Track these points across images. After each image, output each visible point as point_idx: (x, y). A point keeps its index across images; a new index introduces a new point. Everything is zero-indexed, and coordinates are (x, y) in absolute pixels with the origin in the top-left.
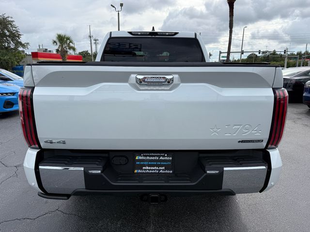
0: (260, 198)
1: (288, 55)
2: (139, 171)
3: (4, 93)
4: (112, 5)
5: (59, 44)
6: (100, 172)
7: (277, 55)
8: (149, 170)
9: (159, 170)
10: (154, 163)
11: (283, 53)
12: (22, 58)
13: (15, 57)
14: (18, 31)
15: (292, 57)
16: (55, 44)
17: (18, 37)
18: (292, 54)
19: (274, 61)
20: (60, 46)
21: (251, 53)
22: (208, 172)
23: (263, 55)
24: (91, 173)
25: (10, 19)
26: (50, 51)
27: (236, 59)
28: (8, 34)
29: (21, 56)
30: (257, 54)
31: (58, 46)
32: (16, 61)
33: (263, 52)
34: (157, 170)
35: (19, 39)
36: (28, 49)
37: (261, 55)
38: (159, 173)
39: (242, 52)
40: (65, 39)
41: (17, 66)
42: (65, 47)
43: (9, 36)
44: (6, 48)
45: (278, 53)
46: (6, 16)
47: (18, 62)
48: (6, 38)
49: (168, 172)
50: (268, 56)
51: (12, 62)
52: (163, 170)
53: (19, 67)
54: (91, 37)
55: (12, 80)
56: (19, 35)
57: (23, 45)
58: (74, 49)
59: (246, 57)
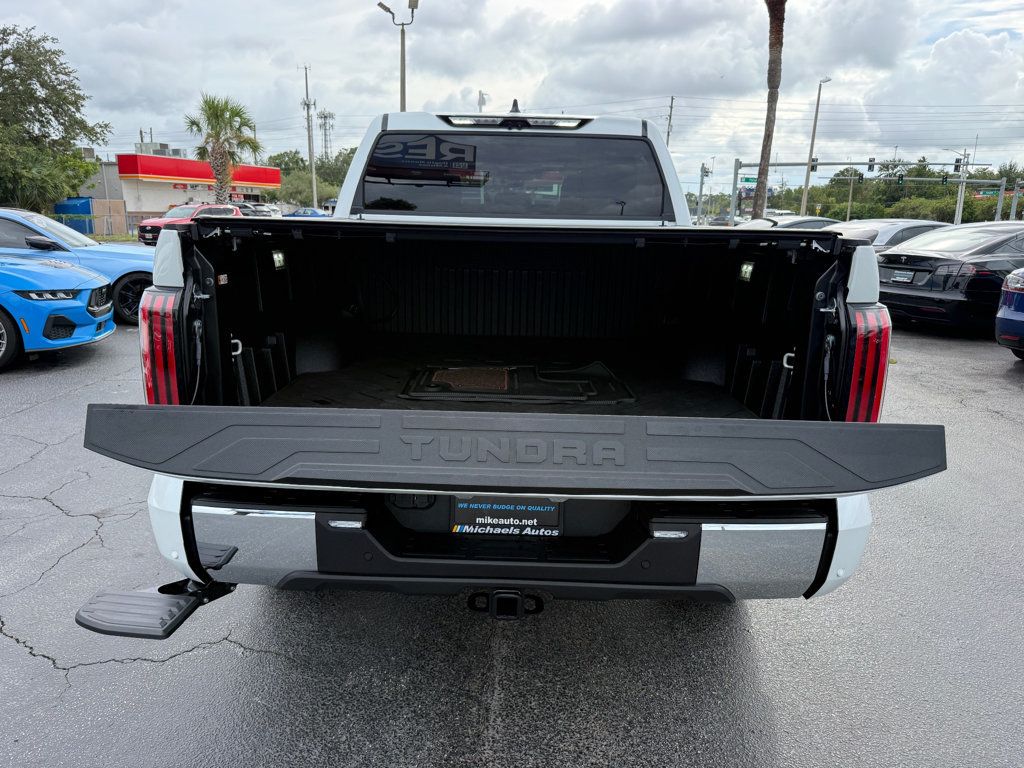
0: (822, 625)
1: (971, 176)
2: (467, 529)
3: (47, 291)
4: (380, 5)
5: (206, 129)
6: (358, 525)
7: (932, 174)
8: (493, 526)
9: (523, 528)
10: (508, 507)
11: (951, 170)
12: (87, 174)
13: (64, 169)
14: (74, 86)
15: (981, 182)
16: (195, 128)
17: (75, 103)
18: (984, 175)
19: (920, 196)
20: (209, 136)
21: (842, 168)
22: (657, 534)
23: (884, 173)
24: (335, 528)
25: (48, 45)
26: (176, 152)
27: (793, 188)
28: (41, 93)
29: (82, 169)
30: (863, 170)
31: (205, 136)
32: (68, 184)
33: (885, 166)
34: (515, 526)
35: (78, 110)
36: (106, 143)
37: (875, 173)
38: (520, 535)
39: (813, 166)
40: (227, 115)
41: (69, 198)
42: (227, 140)
43: (45, 101)
44: (36, 140)
45: (936, 169)
46: (37, 35)
47: (74, 187)
48: (36, 107)
49: (548, 533)
50: (901, 177)
51: (56, 187)
52: (532, 527)
53: (78, 203)
54: (308, 106)
55: (64, 249)
56: (79, 97)
57: (90, 132)
58: (255, 147)
59: (826, 182)
